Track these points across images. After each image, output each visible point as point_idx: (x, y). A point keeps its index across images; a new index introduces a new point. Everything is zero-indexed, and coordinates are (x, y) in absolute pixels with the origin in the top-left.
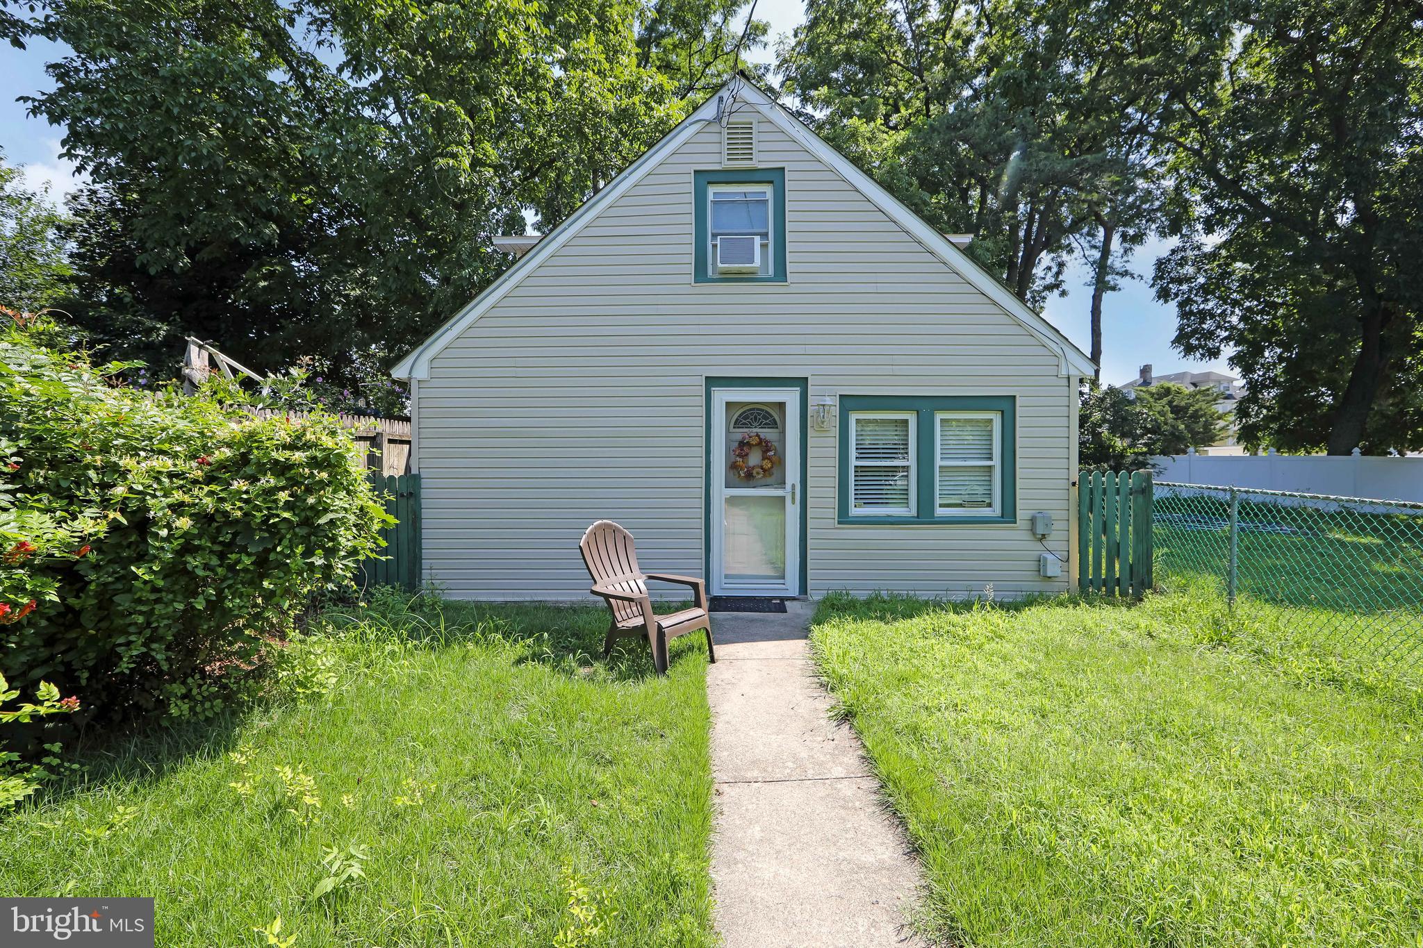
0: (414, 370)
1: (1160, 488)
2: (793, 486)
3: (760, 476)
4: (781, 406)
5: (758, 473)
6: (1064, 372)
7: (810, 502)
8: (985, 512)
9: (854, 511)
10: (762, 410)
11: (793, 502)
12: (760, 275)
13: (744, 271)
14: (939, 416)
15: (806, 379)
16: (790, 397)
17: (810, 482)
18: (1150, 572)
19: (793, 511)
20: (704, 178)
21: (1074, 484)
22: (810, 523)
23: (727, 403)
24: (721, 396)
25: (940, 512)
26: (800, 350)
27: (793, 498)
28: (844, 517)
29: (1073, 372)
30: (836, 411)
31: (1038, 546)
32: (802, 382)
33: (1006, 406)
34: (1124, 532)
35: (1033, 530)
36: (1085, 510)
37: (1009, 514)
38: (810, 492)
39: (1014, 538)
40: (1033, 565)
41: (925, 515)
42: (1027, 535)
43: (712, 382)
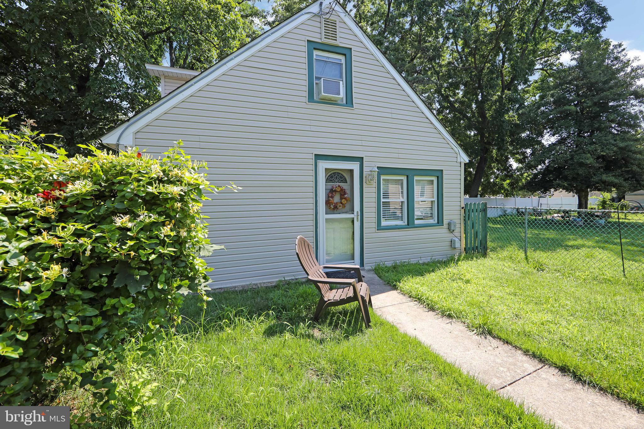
0: (121, 139)
1: (490, 209)
2: (358, 212)
3: (341, 208)
4: (351, 171)
5: (340, 206)
6: (459, 161)
7: (365, 220)
8: (431, 221)
9: (384, 223)
10: (340, 173)
11: (358, 221)
12: (339, 102)
13: (333, 99)
14: (416, 178)
15: (362, 158)
16: (355, 166)
17: (365, 210)
18: (486, 242)
19: (357, 224)
20: (313, 45)
21: (463, 208)
22: (365, 231)
23: (326, 169)
24: (323, 165)
25: (417, 222)
26: (359, 143)
27: (357, 219)
28: (379, 228)
29: (462, 160)
30: (376, 174)
31: (451, 235)
32: (361, 159)
33: (438, 174)
34: (479, 228)
35: (449, 229)
36: (467, 219)
37: (440, 222)
38: (365, 215)
39: (442, 232)
40: (449, 244)
41: (410, 224)
42: (447, 231)
43: (318, 157)
